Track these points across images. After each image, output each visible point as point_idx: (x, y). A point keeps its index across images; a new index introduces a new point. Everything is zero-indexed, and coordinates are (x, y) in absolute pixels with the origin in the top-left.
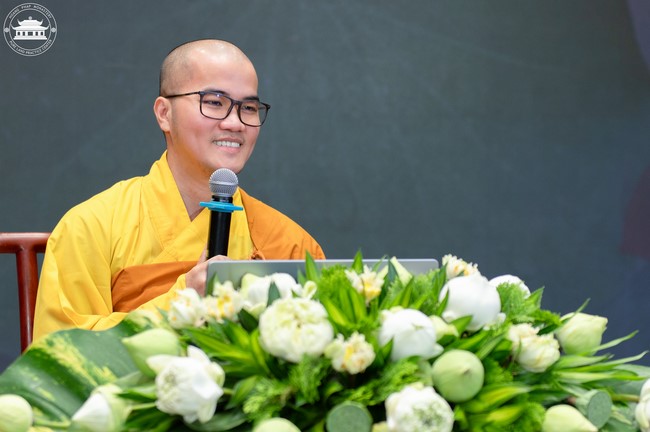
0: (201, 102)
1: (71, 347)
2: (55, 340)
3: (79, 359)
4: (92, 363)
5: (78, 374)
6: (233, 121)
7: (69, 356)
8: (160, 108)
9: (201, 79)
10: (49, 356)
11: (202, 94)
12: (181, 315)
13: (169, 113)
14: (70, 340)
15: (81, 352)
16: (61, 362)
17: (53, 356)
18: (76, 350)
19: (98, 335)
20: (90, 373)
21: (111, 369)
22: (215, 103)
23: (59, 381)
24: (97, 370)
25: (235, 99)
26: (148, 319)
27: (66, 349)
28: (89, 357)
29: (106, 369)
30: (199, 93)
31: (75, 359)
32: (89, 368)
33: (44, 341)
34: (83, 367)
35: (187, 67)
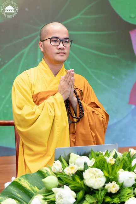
0: (51, 41)
1: (26, 181)
2: (21, 179)
3: (28, 184)
4: (32, 185)
5: (28, 189)
6: (61, 46)
7: (25, 184)
8: (40, 45)
9: (51, 34)
10: (19, 184)
11: (51, 39)
12: (56, 169)
13: (43, 46)
14: (25, 178)
15: (28, 182)
16: (23, 186)
17: (20, 184)
18: (27, 182)
19: (32, 175)
20: (31, 189)
21: (37, 187)
22: (55, 41)
23: (22, 191)
24: (33, 187)
25: (61, 39)
26: (47, 170)
27: (24, 181)
28: (31, 184)
29: (36, 187)
30: (50, 38)
31: (27, 185)
32: (31, 187)
33: (18, 179)
34: (29, 187)
35: (46, 31)
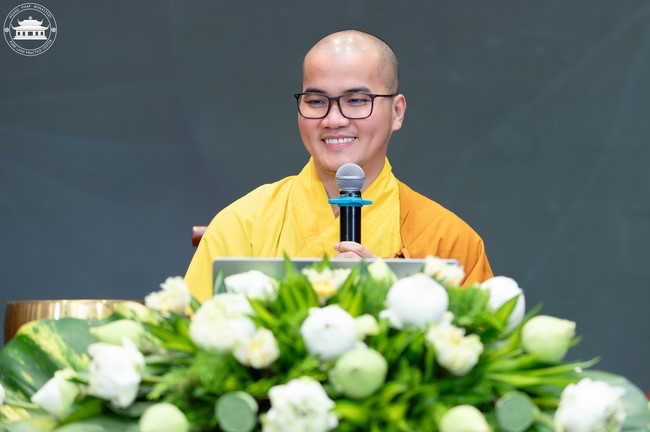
2: (41, 328)
3: (60, 346)
4: (72, 351)
7: (51, 344)
10: (33, 342)
14: (55, 329)
15: (64, 340)
16: (43, 348)
17: (37, 343)
18: (59, 338)
20: (69, 360)
21: (89, 357)
23: (40, 366)
24: (76, 357)
26: (134, 312)
27: (49, 336)
28: (71, 345)
29: (84, 357)
31: (57, 346)
32: (69, 355)
33: (31, 330)
34: (63, 354)
